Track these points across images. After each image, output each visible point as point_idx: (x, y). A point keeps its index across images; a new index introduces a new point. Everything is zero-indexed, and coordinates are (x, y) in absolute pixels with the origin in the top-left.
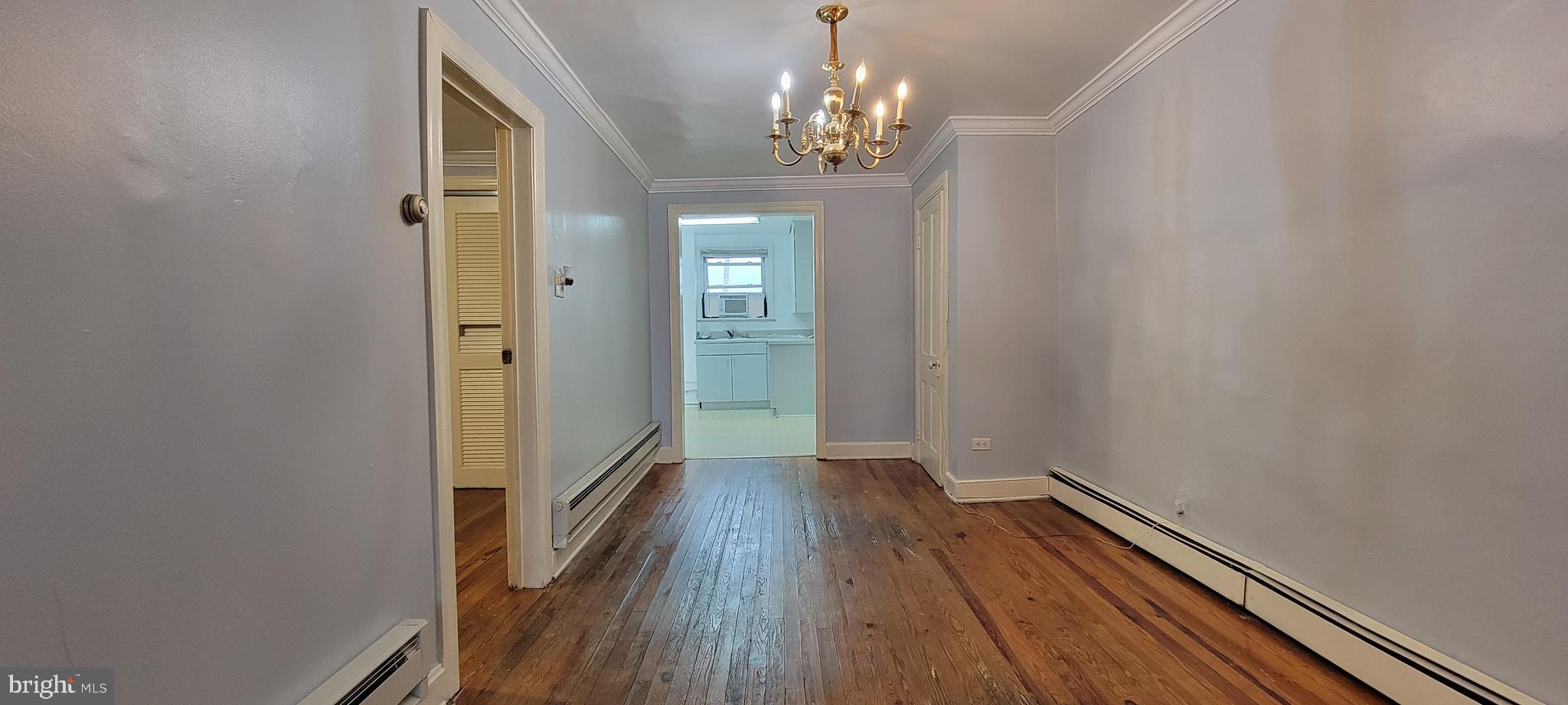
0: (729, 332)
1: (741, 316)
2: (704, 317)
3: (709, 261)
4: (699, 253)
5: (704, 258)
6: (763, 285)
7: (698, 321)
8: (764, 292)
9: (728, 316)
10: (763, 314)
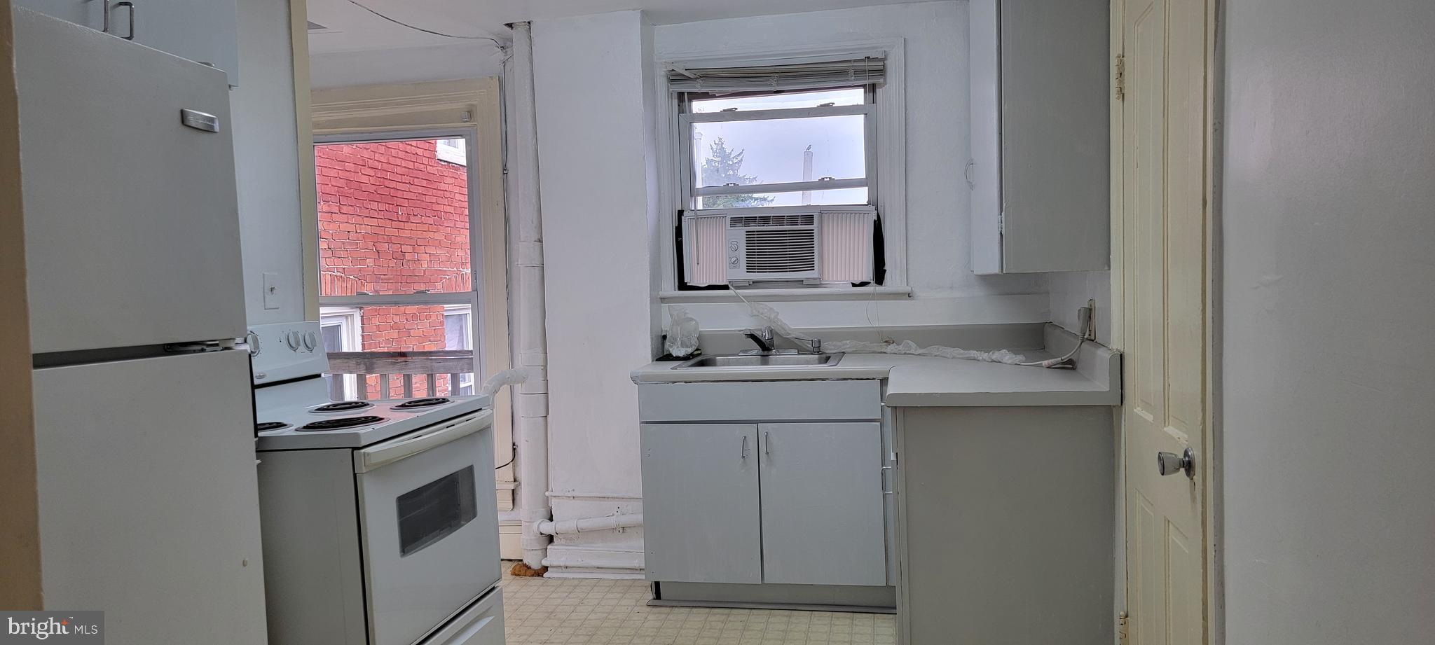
0: (753, 337)
1: (800, 283)
2: (683, 286)
3: (698, 106)
4: (662, 83)
5: (681, 95)
6: (871, 180)
7: (663, 300)
8: (873, 202)
9: (755, 284)
10: (867, 273)
